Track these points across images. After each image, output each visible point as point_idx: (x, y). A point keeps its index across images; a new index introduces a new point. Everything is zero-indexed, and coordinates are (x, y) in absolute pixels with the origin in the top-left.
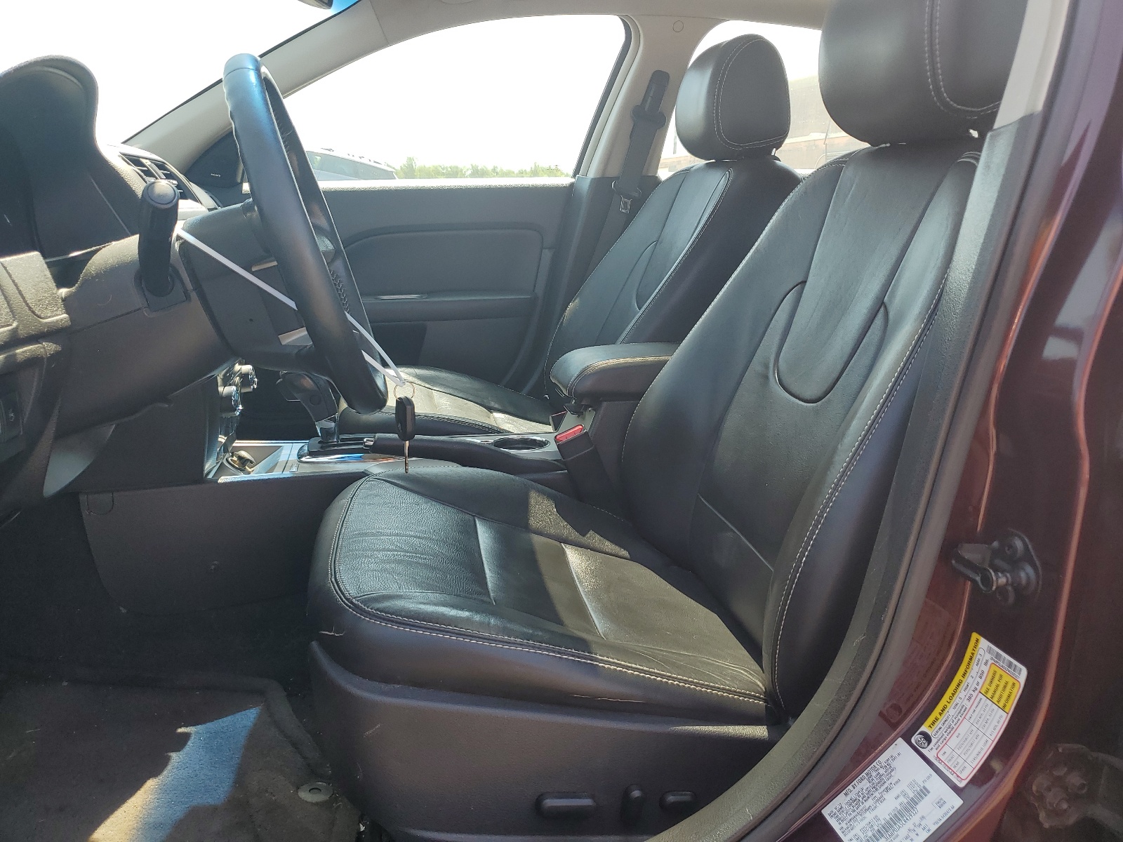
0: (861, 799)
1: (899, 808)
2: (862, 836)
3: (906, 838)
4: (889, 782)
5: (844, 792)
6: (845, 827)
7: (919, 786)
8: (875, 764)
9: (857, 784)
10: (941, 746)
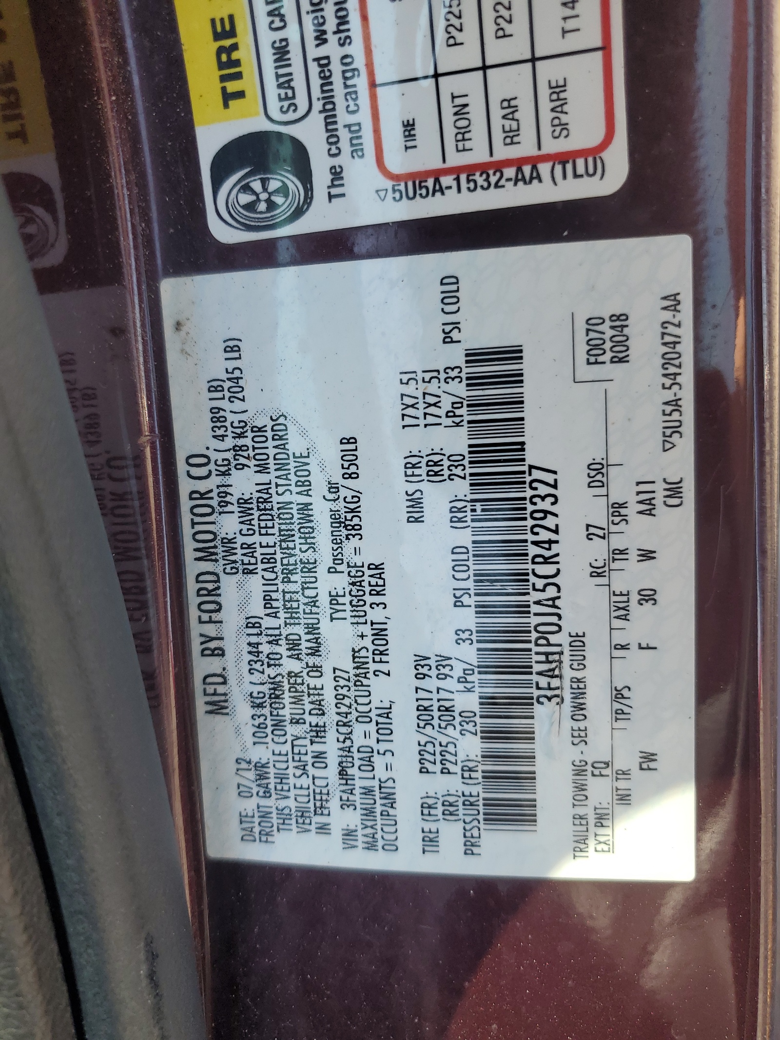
0: (295, 666)
1: (465, 538)
2: (454, 784)
3: (621, 611)
4: (319, 487)
5: (200, 706)
6: (353, 818)
7: (449, 374)
8: (185, 486)
9: (211, 630)
10: (364, 117)
